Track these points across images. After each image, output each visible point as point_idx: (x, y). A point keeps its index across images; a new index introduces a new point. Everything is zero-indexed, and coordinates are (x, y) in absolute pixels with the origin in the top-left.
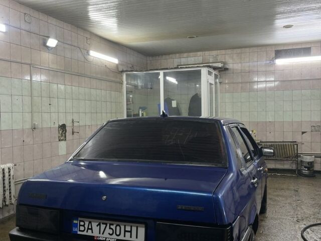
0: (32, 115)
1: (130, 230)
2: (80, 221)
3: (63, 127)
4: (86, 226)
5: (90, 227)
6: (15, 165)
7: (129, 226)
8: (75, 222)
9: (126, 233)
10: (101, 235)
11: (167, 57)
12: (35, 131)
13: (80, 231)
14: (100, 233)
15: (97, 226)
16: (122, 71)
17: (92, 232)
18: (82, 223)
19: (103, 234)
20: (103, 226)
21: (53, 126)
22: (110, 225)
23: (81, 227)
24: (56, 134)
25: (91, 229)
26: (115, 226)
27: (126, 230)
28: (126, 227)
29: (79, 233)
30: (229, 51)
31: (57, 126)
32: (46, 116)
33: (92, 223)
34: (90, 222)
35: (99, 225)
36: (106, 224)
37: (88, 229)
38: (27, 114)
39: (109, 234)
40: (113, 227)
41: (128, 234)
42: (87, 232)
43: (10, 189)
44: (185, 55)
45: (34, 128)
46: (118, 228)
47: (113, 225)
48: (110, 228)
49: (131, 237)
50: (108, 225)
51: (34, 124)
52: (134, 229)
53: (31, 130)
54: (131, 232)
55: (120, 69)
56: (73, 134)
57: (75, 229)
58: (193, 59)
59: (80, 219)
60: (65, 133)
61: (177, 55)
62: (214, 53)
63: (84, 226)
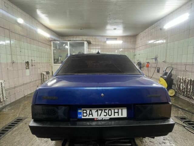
0: (12, 56)
1: (117, 112)
2: (83, 110)
3: (27, 63)
4: (88, 113)
5: (91, 113)
6: (5, 81)
7: (116, 109)
8: (79, 111)
9: (115, 113)
10: (99, 117)
11: (68, 37)
12: (14, 64)
13: (83, 116)
14: (98, 116)
15: (96, 112)
16: (51, 41)
17: (93, 116)
18: (85, 112)
19: (100, 116)
20: (100, 112)
21: (22, 62)
22: (105, 110)
23: (84, 114)
24: (24, 66)
25: (92, 114)
26: (108, 110)
27: (115, 112)
28: (115, 110)
29: (83, 117)
30: (91, 37)
31: (25, 62)
32: (19, 57)
33: (92, 111)
34: (91, 110)
35: (97, 111)
36: (102, 110)
37: (89, 114)
38: (9, 55)
39: (104, 115)
40: (107, 111)
41: (116, 114)
42: (89, 116)
43: (3, 94)
44: (75, 37)
45: (13, 63)
46: (110, 111)
47: (106, 110)
48: (105, 112)
49: (118, 115)
50: (103, 110)
51: (13, 61)
52: (120, 111)
53: (12, 63)
54: (118, 112)
55: (50, 40)
56: (32, 66)
57: (79, 116)
58: (78, 39)
59: (83, 109)
60: (29, 66)
61: (72, 37)
62: (86, 37)
63: (86, 113)
